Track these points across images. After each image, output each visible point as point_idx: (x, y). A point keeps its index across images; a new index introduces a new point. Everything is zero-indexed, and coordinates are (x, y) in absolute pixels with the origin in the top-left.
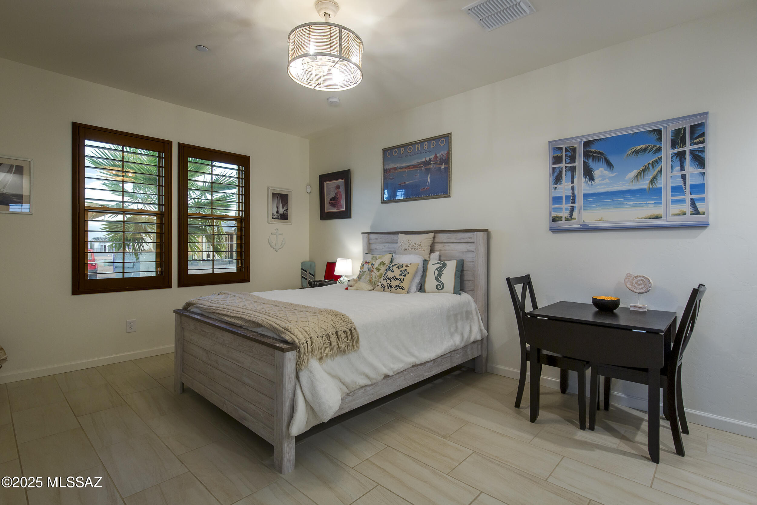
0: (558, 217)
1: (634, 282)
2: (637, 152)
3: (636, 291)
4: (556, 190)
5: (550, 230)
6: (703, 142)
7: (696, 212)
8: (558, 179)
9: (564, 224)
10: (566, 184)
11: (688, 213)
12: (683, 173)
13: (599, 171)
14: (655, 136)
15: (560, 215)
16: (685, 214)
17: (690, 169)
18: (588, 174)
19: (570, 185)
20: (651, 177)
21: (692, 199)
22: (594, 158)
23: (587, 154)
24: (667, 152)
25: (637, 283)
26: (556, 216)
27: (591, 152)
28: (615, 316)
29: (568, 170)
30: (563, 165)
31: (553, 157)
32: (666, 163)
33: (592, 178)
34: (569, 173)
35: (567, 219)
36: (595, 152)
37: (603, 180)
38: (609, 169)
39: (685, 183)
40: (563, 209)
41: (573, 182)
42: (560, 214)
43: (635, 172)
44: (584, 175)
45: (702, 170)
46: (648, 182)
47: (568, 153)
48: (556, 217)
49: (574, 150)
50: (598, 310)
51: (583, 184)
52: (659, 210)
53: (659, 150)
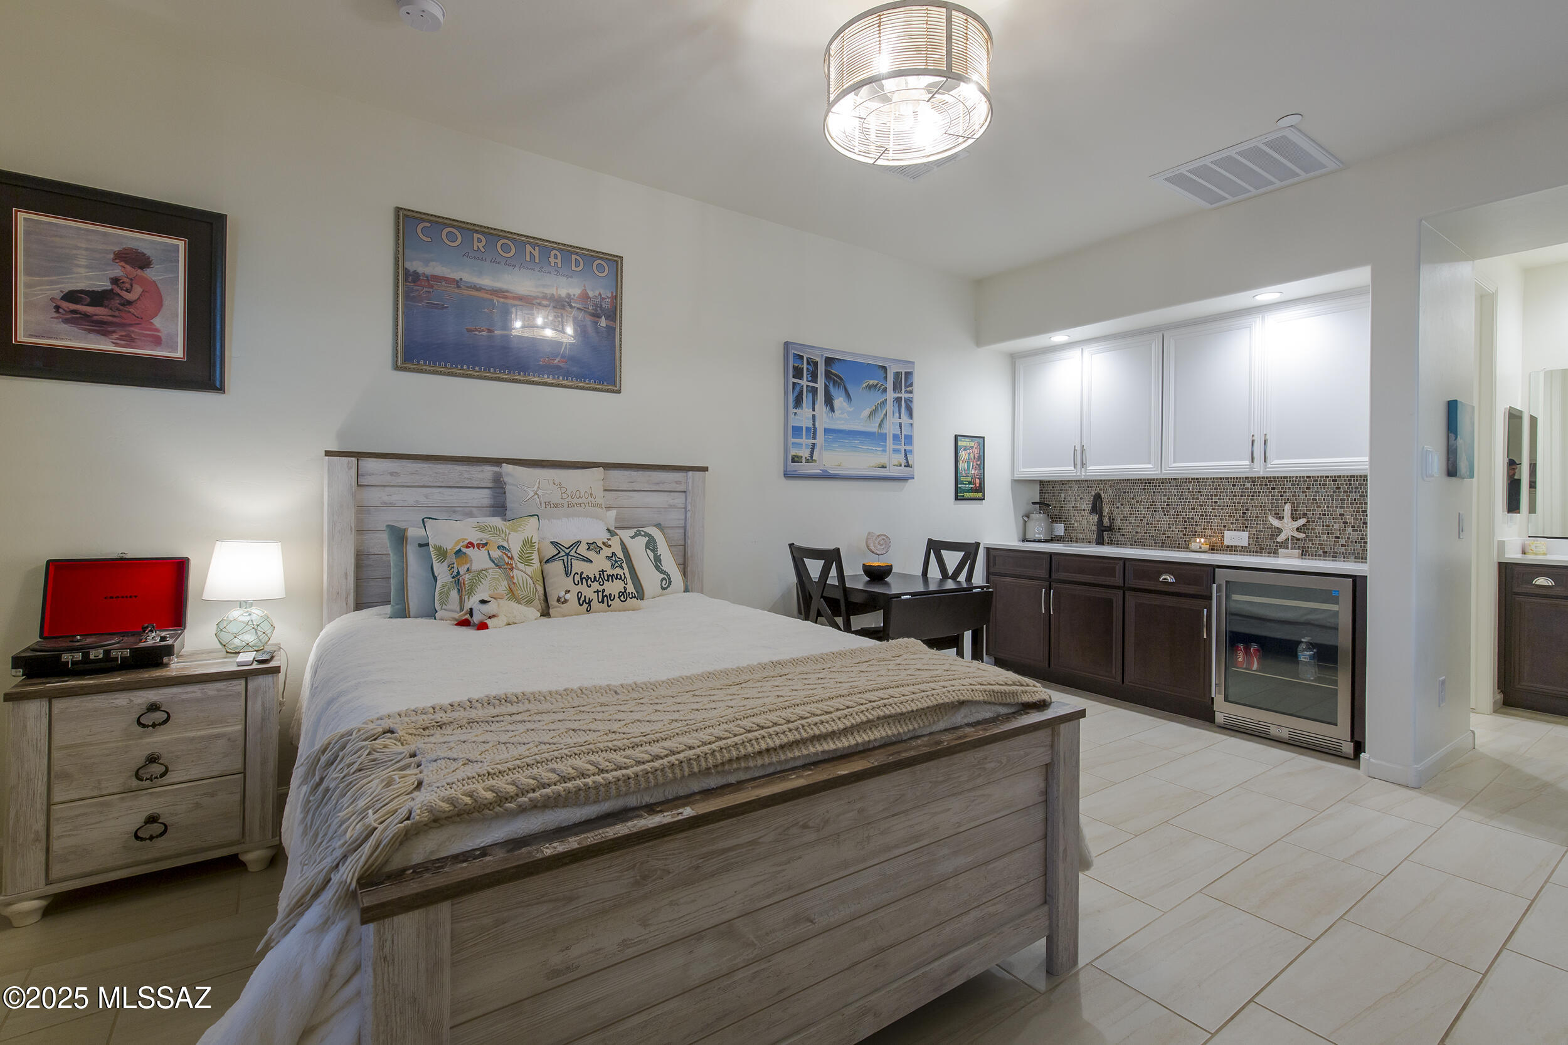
0: (797, 457)
1: (877, 542)
2: (870, 387)
3: (878, 552)
4: (796, 417)
5: (784, 474)
6: (911, 392)
7: (908, 465)
8: (798, 402)
9: (804, 468)
10: (806, 410)
11: (903, 465)
12: (900, 421)
13: (839, 401)
14: (882, 372)
15: (800, 455)
16: (901, 466)
17: (905, 419)
18: (829, 401)
19: (810, 413)
20: (880, 420)
21: (905, 450)
22: (835, 382)
23: (828, 375)
24: (891, 395)
25: (879, 543)
26: (795, 454)
27: (832, 373)
28: (887, 584)
29: (810, 392)
30: (804, 382)
31: (793, 366)
32: (890, 407)
33: (832, 409)
34: (810, 395)
35: (807, 461)
36: (836, 375)
37: (842, 413)
38: (847, 401)
39: (901, 433)
40: (804, 446)
41: (814, 410)
42: (800, 453)
43: (867, 412)
44: (825, 403)
45: (910, 421)
46: (878, 425)
47: (809, 367)
48: (795, 456)
49: (816, 364)
50: (869, 579)
51: (824, 415)
52: (883, 460)
53: (885, 390)
